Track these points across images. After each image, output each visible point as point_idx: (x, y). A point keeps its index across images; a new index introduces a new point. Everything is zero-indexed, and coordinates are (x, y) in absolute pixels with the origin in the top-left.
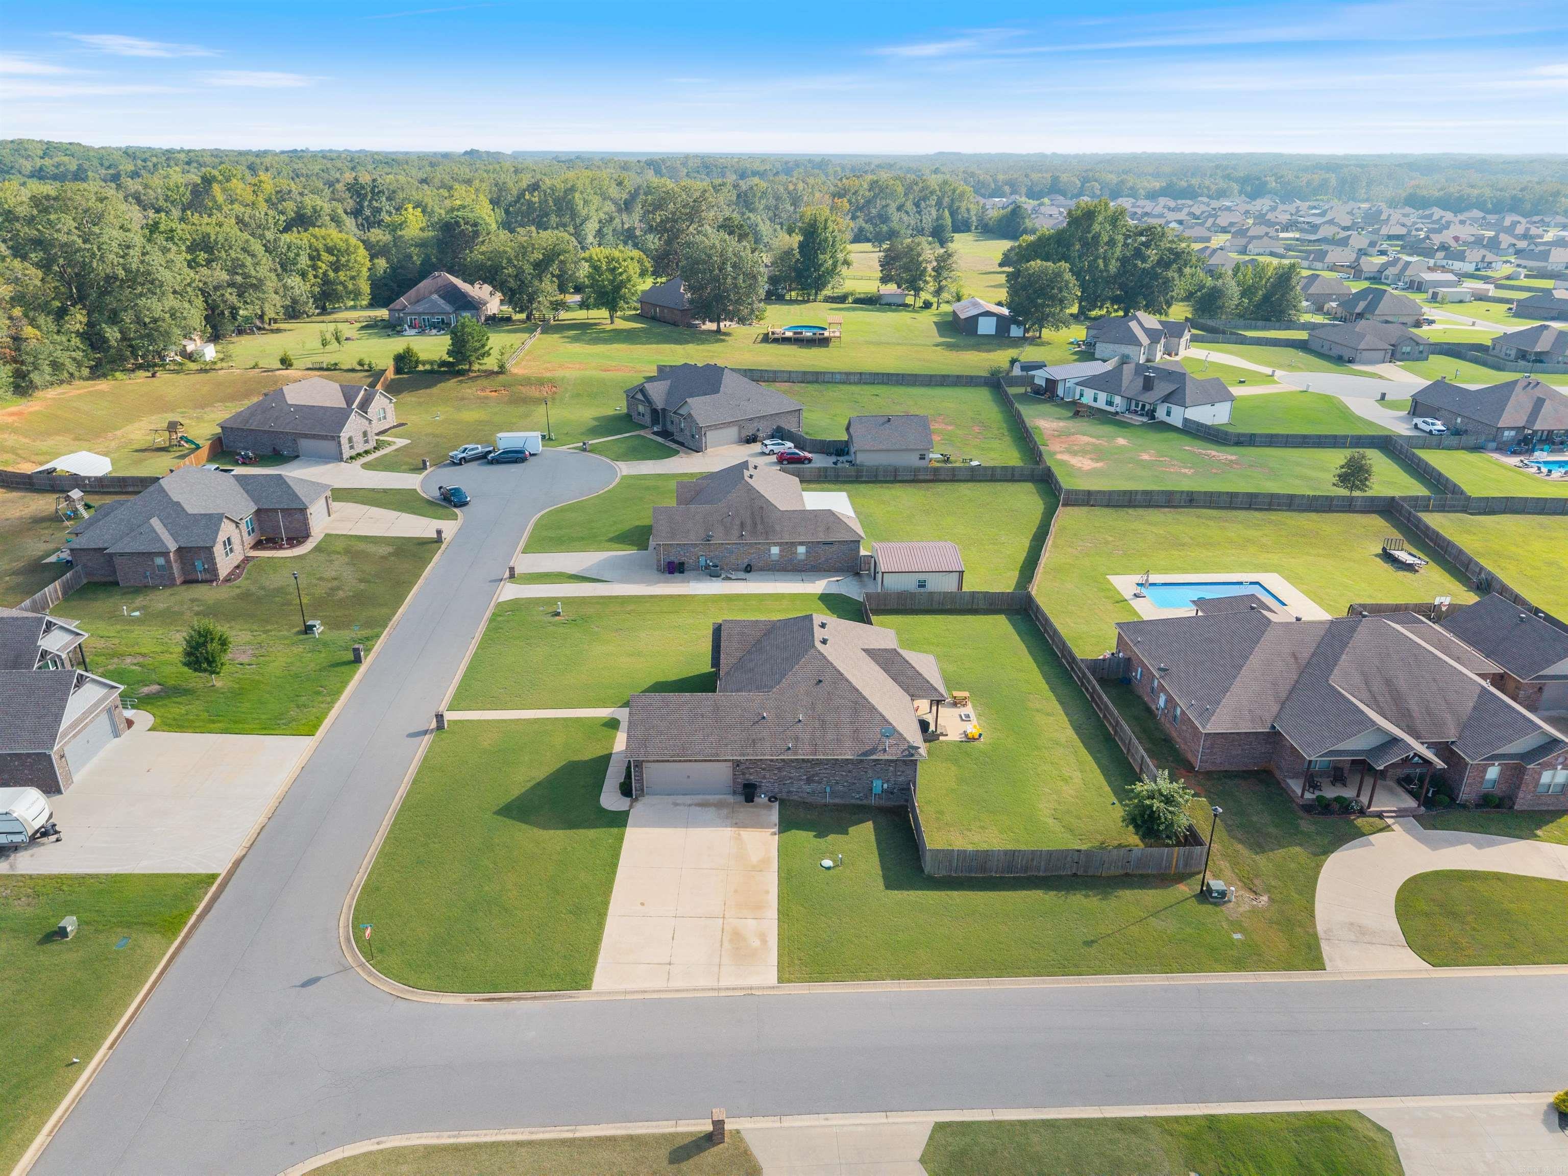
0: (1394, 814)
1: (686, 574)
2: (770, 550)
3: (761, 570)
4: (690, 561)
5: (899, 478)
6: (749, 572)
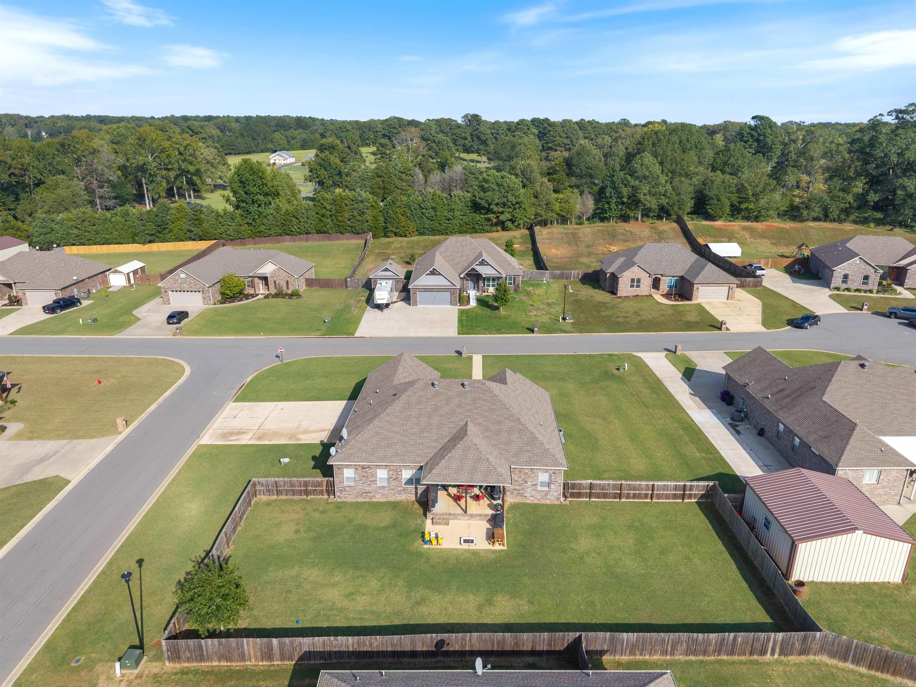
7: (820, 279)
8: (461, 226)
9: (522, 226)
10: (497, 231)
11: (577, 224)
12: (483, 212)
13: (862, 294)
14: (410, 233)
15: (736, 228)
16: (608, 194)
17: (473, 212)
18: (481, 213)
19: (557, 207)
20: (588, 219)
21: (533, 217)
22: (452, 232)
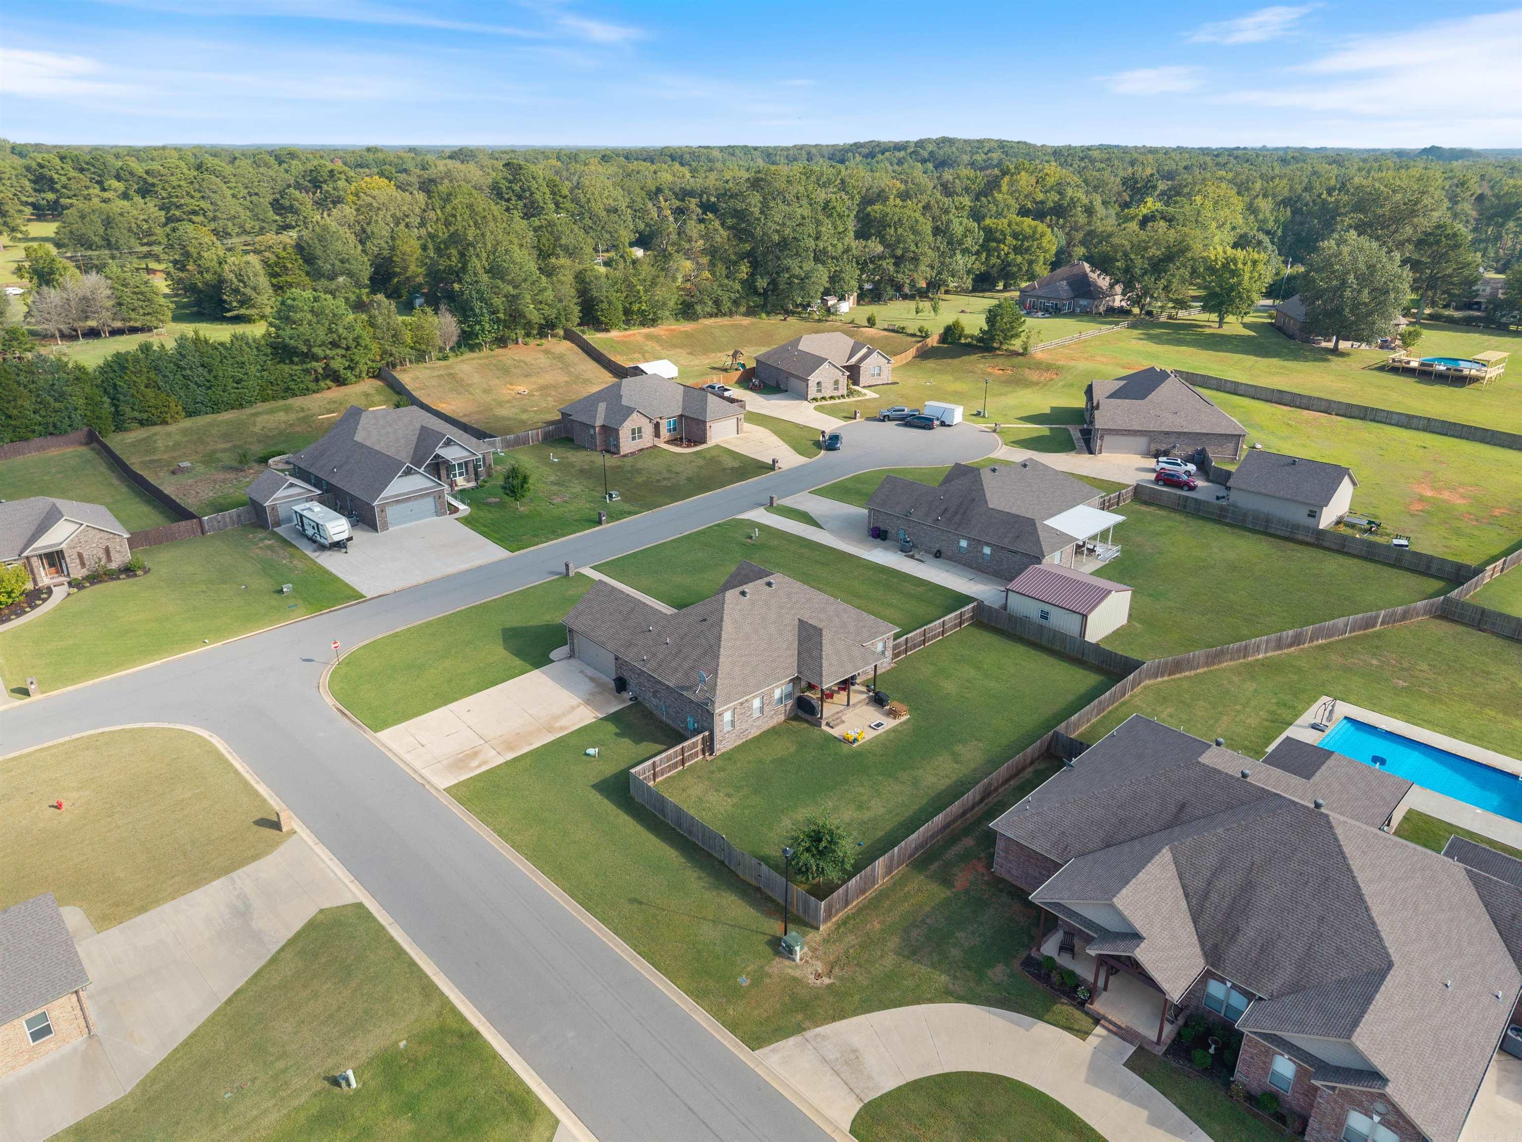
0: (1115, 1029)
1: (887, 543)
2: (958, 542)
3: (950, 559)
4: (892, 531)
5: (1272, 531)
6: (937, 557)
7: (787, 391)
8: (263, 389)
9: (364, 375)
10: (329, 388)
11: (439, 359)
12: (296, 359)
13: (837, 401)
14: (172, 417)
15: (639, 338)
16: (477, 311)
17: (279, 362)
18: (292, 362)
19: (408, 337)
20: (452, 349)
21: (378, 358)
22: (250, 402)
